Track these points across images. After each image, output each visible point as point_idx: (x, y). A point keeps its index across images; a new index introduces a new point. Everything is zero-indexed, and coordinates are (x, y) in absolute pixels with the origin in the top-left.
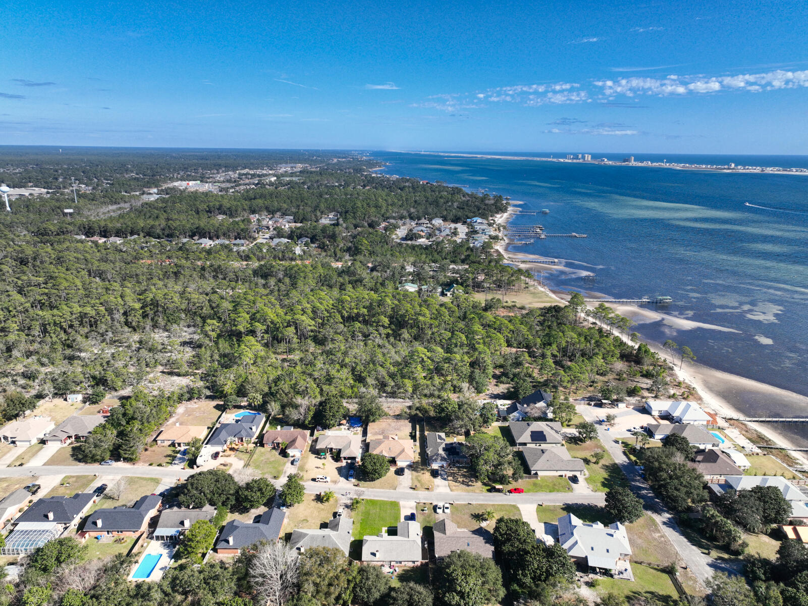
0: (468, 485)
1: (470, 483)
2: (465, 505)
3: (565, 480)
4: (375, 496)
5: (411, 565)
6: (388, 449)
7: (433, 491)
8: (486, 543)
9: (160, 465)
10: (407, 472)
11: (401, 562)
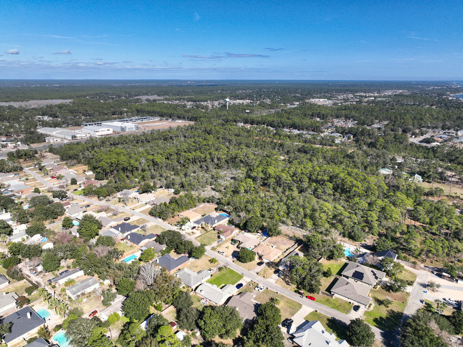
0: (288, 284)
1: (290, 284)
2: (274, 292)
3: (351, 306)
4: (236, 269)
5: (215, 304)
6: (262, 250)
7: (266, 278)
8: (254, 311)
9: (171, 225)
10: (264, 265)
11: (211, 301)
